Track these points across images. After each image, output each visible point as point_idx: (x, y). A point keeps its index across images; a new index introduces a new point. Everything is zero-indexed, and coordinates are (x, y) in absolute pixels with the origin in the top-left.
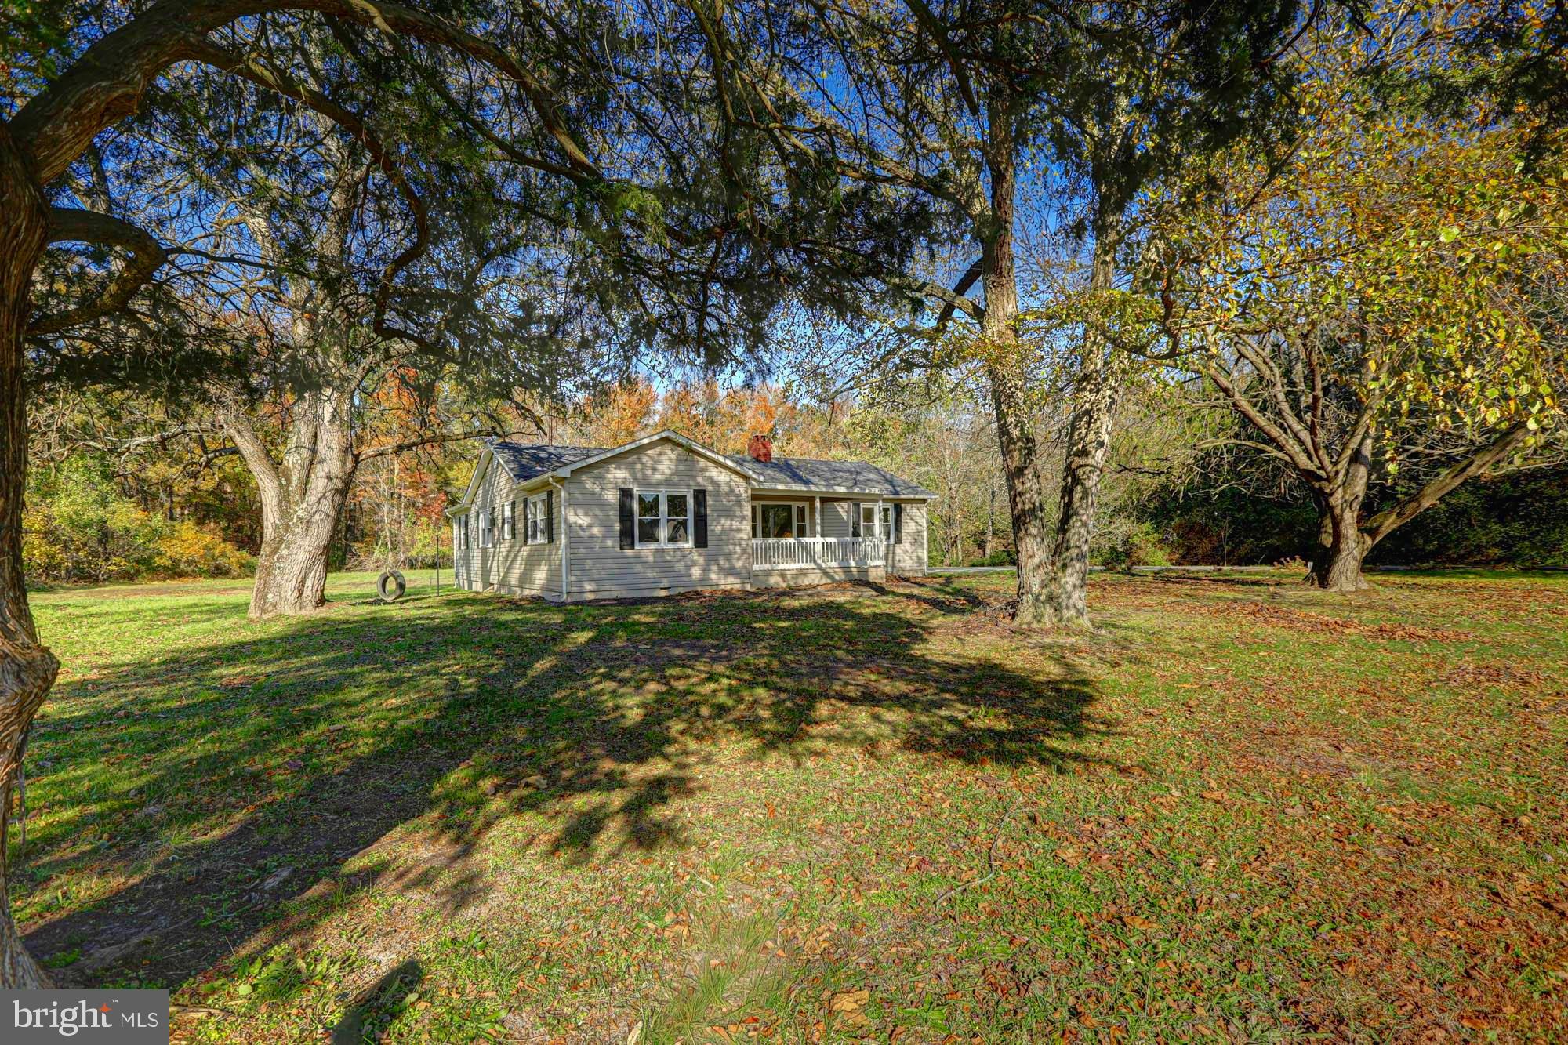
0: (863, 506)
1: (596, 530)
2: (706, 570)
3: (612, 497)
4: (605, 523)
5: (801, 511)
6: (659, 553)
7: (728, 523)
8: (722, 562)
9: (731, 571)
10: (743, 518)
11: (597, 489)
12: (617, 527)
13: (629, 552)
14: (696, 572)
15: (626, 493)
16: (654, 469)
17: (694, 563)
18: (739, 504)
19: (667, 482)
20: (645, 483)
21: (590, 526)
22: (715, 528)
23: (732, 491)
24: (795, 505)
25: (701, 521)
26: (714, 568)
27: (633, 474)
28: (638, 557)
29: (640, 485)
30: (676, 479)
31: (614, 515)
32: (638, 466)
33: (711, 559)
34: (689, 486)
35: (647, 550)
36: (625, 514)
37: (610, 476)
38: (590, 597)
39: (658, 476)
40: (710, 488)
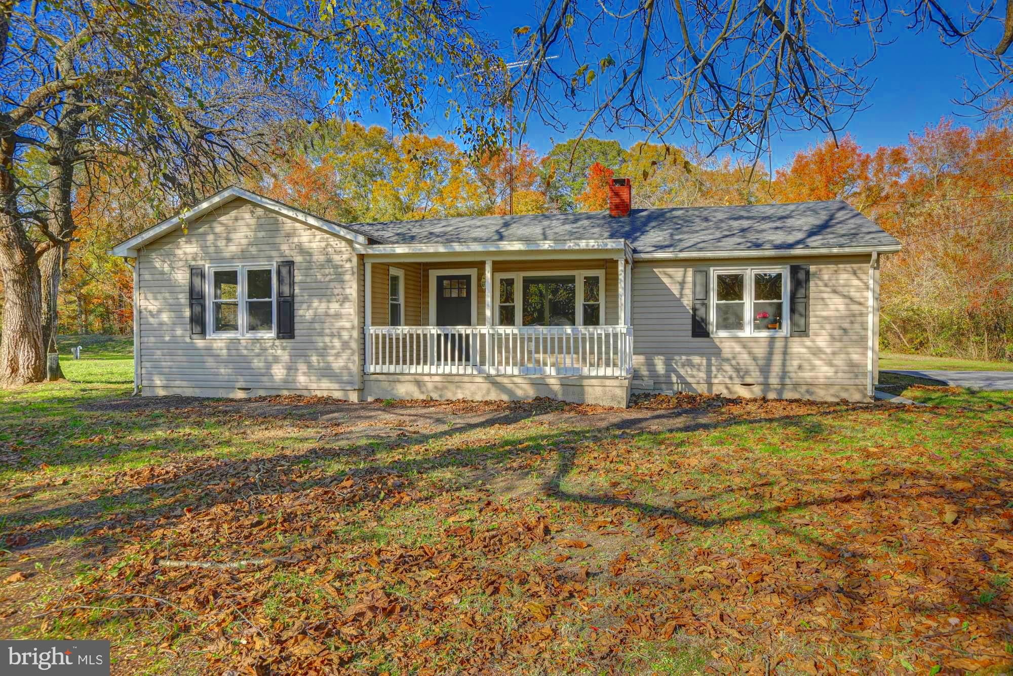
0: (714, 273)
1: (165, 317)
2: (291, 369)
3: (182, 277)
4: (175, 308)
5: (591, 283)
6: (233, 344)
7: (324, 305)
8: (314, 359)
9: (326, 372)
10: (346, 299)
11: (166, 268)
12: (187, 313)
13: (200, 343)
14: (279, 372)
15: (196, 272)
16: (229, 240)
17: (276, 360)
18: (339, 278)
19: (244, 255)
20: (217, 257)
21: (160, 311)
22: (304, 313)
23: (329, 261)
24: (580, 276)
25: (287, 307)
26: (302, 367)
27: (204, 247)
28: (209, 349)
29: (212, 260)
30: (253, 250)
31: (183, 299)
32: (211, 237)
33: (300, 354)
34: (270, 258)
35: (219, 341)
36: (196, 297)
37: (179, 252)
38: (161, 393)
39: (233, 248)
40: (298, 259)
